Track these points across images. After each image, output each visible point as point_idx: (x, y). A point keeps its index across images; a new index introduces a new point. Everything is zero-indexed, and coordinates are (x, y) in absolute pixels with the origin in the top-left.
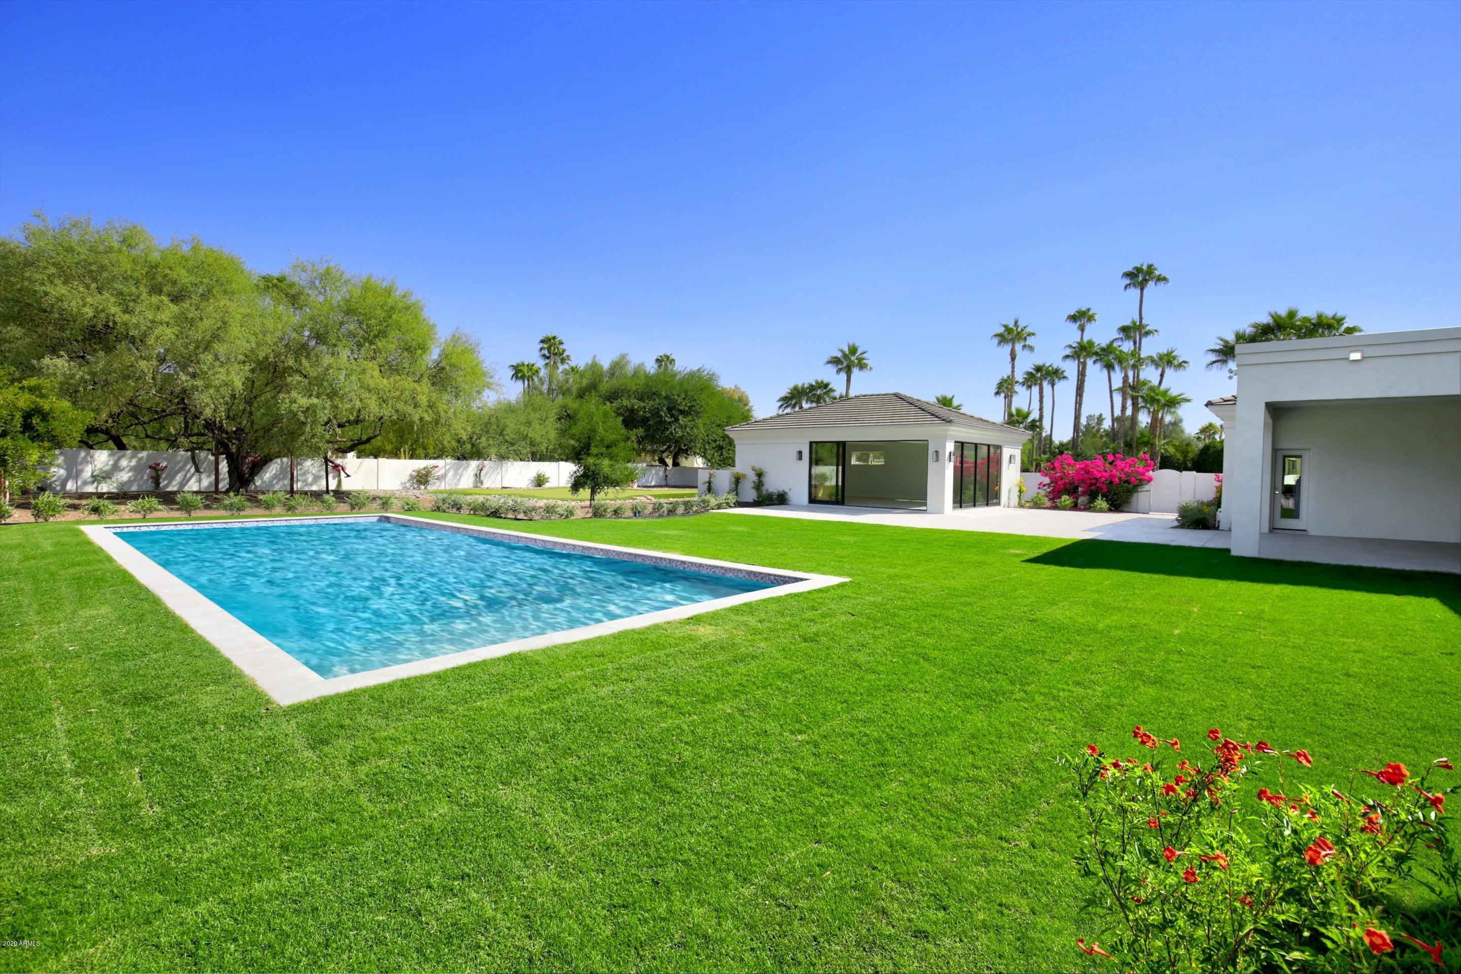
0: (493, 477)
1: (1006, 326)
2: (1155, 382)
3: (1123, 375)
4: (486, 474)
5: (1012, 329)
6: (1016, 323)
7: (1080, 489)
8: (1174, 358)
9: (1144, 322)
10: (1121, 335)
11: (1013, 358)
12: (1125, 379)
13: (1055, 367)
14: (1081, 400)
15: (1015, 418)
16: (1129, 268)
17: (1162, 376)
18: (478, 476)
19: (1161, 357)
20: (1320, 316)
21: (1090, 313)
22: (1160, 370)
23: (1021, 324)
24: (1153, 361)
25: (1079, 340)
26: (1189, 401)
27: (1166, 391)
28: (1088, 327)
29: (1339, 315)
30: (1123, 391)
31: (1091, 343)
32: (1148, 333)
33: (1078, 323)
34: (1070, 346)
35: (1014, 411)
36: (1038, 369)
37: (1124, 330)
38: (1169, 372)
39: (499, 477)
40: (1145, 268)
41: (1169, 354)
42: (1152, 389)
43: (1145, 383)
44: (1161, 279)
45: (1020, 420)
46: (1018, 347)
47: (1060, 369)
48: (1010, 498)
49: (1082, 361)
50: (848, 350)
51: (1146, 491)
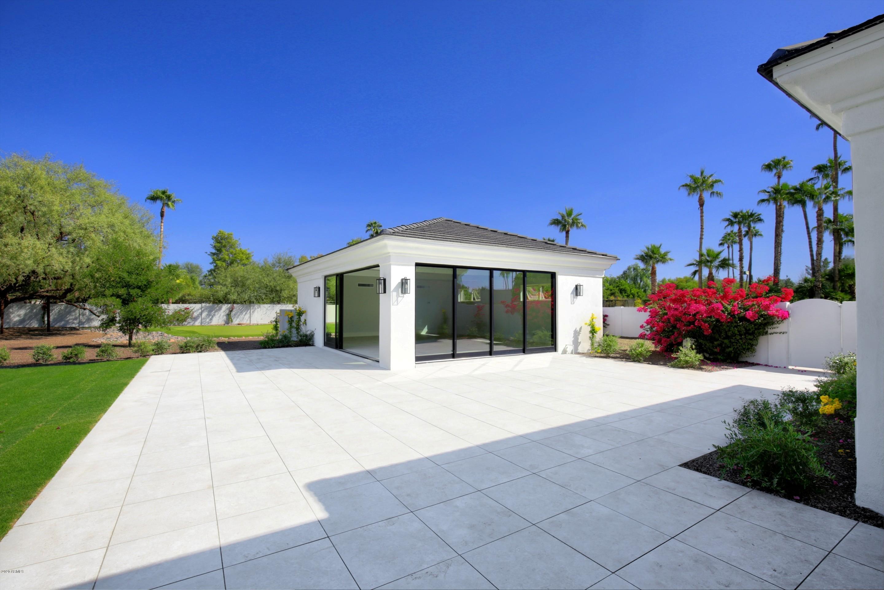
0: (242, 316)
1: (692, 177)
3: (817, 209)
4: (235, 315)
5: (698, 178)
6: (702, 173)
9: (840, 159)
10: (816, 175)
11: (702, 205)
12: (820, 214)
13: (751, 211)
15: (705, 258)
18: (229, 316)
21: (786, 160)
25: (774, 184)
28: (785, 173)
31: (786, 184)
33: (775, 171)
34: (766, 191)
35: (704, 251)
36: (736, 215)
37: (820, 169)
39: (248, 315)
45: (711, 259)
46: (706, 195)
47: (755, 213)
48: (576, 343)
49: (779, 204)
50: (565, 213)
51: (780, 333)
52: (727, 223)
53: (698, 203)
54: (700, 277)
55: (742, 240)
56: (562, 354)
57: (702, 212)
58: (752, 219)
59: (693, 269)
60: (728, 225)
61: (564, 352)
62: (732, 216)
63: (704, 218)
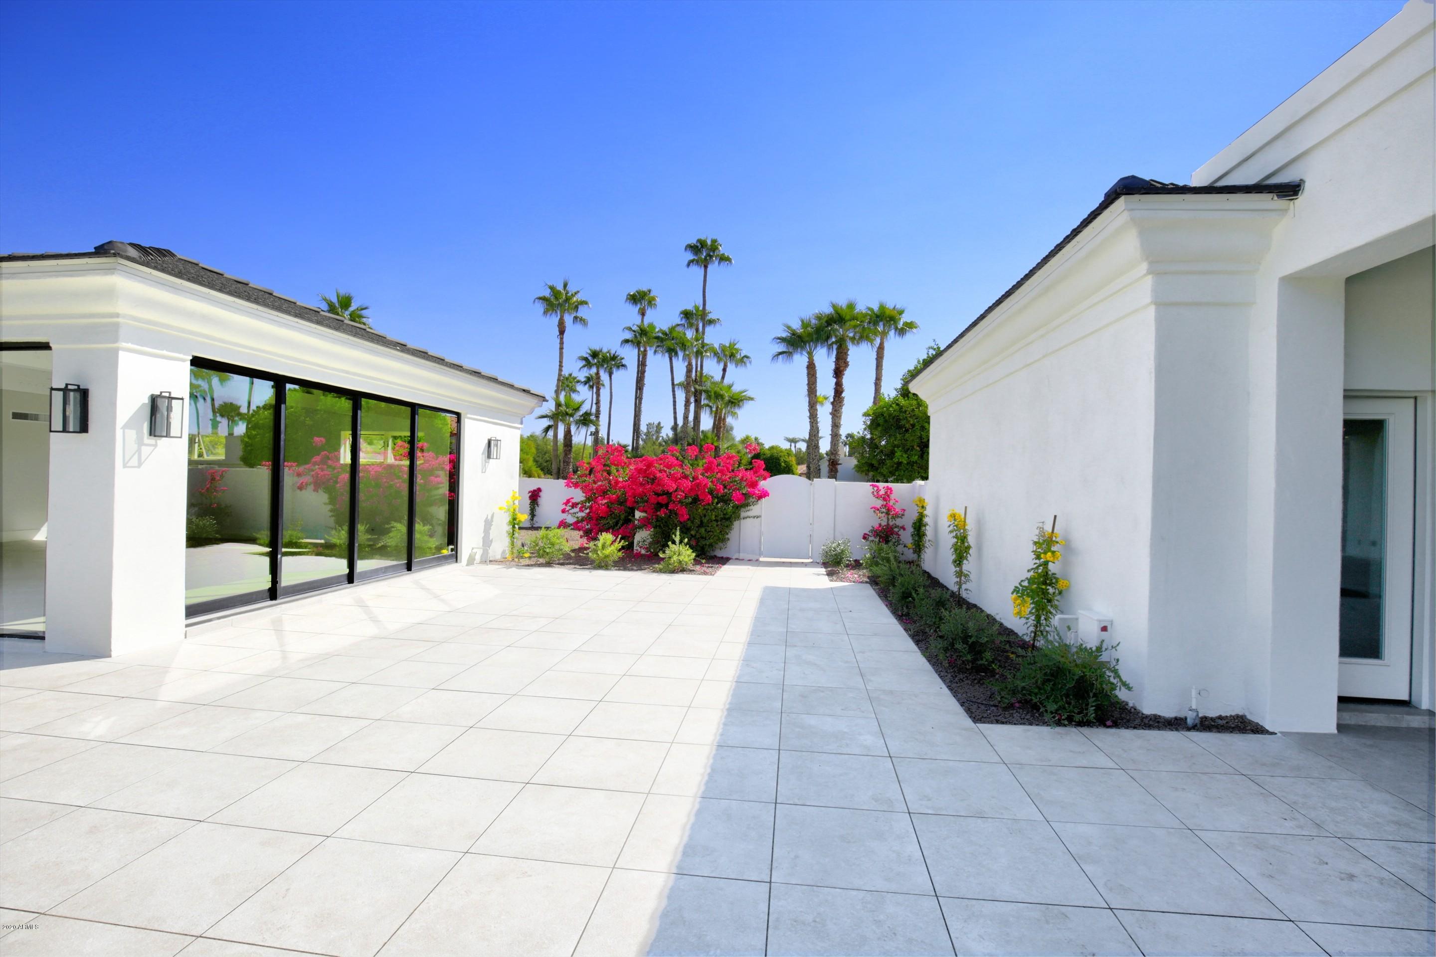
1: (552, 288)
2: (717, 377)
3: (686, 364)
5: (559, 292)
6: (565, 286)
7: (638, 514)
8: (737, 350)
9: (708, 308)
10: (683, 322)
11: (562, 332)
12: (688, 371)
13: (613, 352)
14: (641, 394)
15: (563, 409)
16: (693, 241)
17: (724, 370)
19: (723, 348)
20: (882, 307)
21: (652, 295)
22: (722, 366)
23: (572, 289)
24: (716, 354)
25: (638, 322)
26: (752, 399)
27: (730, 387)
28: (649, 312)
29: (898, 306)
30: (686, 386)
31: (651, 325)
32: (711, 322)
33: (639, 306)
34: (630, 329)
35: (563, 400)
36: (595, 354)
37: (687, 315)
38: (731, 367)
40: (709, 242)
41: (732, 345)
42: (715, 383)
43: (708, 377)
44: (724, 259)
45: (570, 412)
46: (568, 319)
47: (618, 356)
48: (487, 542)
49: (642, 349)
50: (334, 300)
51: (754, 517)
52: (584, 363)
53: (557, 329)
54: (556, 435)
55: (600, 388)
56: (467, 565)
57: (562, 343)
58: (613, 363)
59: (546, 422)
60: (584, 366)
61: (471, 562)
62: (589, 354)
63: (564, 350)
